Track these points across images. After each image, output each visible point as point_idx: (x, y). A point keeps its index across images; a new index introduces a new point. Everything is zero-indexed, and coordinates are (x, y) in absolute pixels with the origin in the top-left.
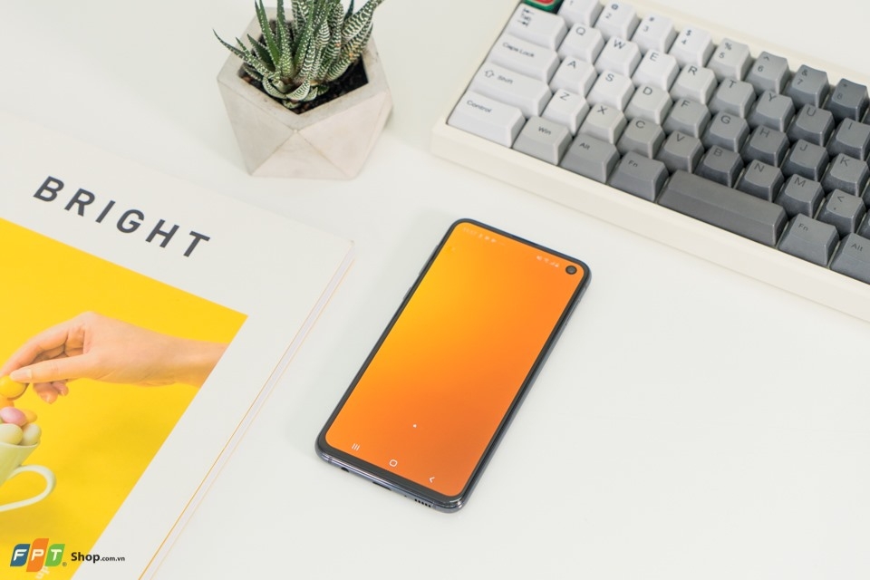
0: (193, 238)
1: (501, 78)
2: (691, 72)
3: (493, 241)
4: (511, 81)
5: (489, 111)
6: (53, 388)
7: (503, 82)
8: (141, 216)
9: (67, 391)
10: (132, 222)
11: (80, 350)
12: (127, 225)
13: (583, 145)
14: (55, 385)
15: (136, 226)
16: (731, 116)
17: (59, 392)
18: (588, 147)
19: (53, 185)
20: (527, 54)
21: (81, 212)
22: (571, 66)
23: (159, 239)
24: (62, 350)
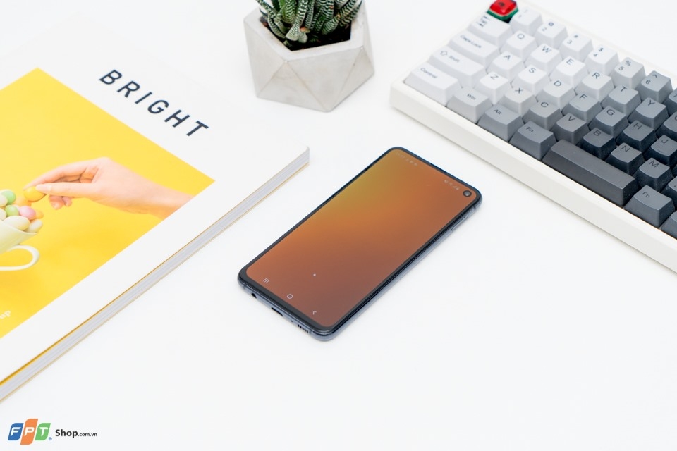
0: (198, 125)
1: (451, 57)
2: (595, 76)
3: (416, 164)
4: (458, 61)
5: (435, 77)
6: (62, 200)
7: (452, 60)
8: (167, 105)
9: (70, 204)
10: (159, 108)
11: (90, 180)
12: (155, 109)
13: (497, 111)
14: (64, 198)
15: (161, 110)
16: (615, 111)
17: (65, 204)
18: (500, 113)
19: (115, 75)
20: (476, 45)
21: (127, 95)
22: (506, 59)
23: (174, 121)
24: (79, 178)
